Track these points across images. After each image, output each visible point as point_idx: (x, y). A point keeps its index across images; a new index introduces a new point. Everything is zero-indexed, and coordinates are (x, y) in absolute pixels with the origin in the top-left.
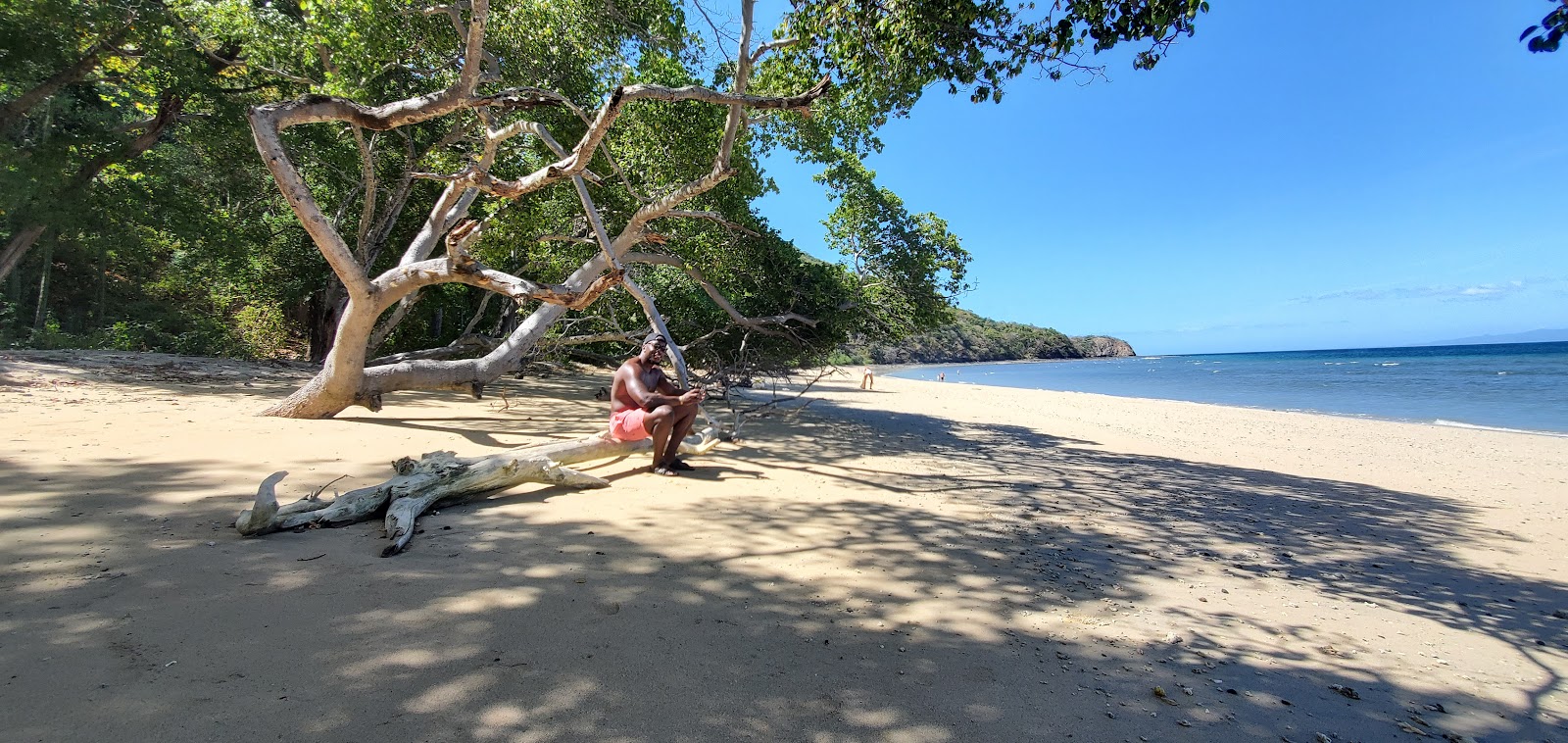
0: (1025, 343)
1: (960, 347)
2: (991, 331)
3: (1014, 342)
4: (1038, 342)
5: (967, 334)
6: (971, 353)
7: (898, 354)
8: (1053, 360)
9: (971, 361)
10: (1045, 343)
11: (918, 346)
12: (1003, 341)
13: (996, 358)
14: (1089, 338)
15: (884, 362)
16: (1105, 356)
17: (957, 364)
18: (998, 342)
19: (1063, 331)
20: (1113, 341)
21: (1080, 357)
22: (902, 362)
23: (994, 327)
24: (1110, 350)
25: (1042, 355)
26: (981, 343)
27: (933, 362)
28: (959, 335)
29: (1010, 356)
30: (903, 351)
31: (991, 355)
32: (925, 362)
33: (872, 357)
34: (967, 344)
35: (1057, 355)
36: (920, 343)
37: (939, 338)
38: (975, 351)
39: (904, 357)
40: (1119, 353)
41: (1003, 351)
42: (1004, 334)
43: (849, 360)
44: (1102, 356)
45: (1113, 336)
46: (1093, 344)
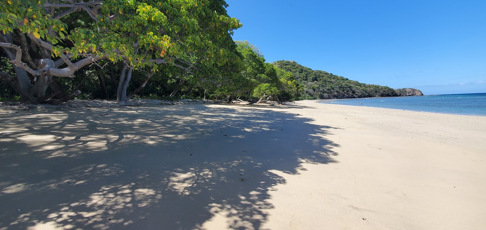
0: (376, 92)
1: (351, 93)
2: (363, 88)
3: (371, 91)
4: (381, 91)
5: (354, 89)
6: (355, 95)
7: (329, 96)
8: (386, 97)
9: (354, 98)
10: (384, 91)
11: (336, 93)
12: (367, 91)
13: (365, 97)
14: (404, 89)
15: (324, 98)
16: (410, 95)
17: (350, 99)
18: (365, 91)
19: (391, 87)
20: (414, 90)
21: (398, 96)
22: (330, 98)
23: (365, 86)
24: (413, 93)
25: (382, 95)
26: (358, 92)
27: (341, 98)
28: (351, 90)
29: (370, 96)
30: (330, 95)
31: (362, 96)
32: (338, 98)
33: (320, 97)
34: (354, 92)
35: (388, 95)
36: (336, 92)
37: (343, 91)
38: (357, 95)
39: (331, 97)
40: (416, 94)
41: (367, 94)
42: (368, 89)
43: (312, 98)
44: (409, 95)
45: (414, 88)
46: (406, 91)
